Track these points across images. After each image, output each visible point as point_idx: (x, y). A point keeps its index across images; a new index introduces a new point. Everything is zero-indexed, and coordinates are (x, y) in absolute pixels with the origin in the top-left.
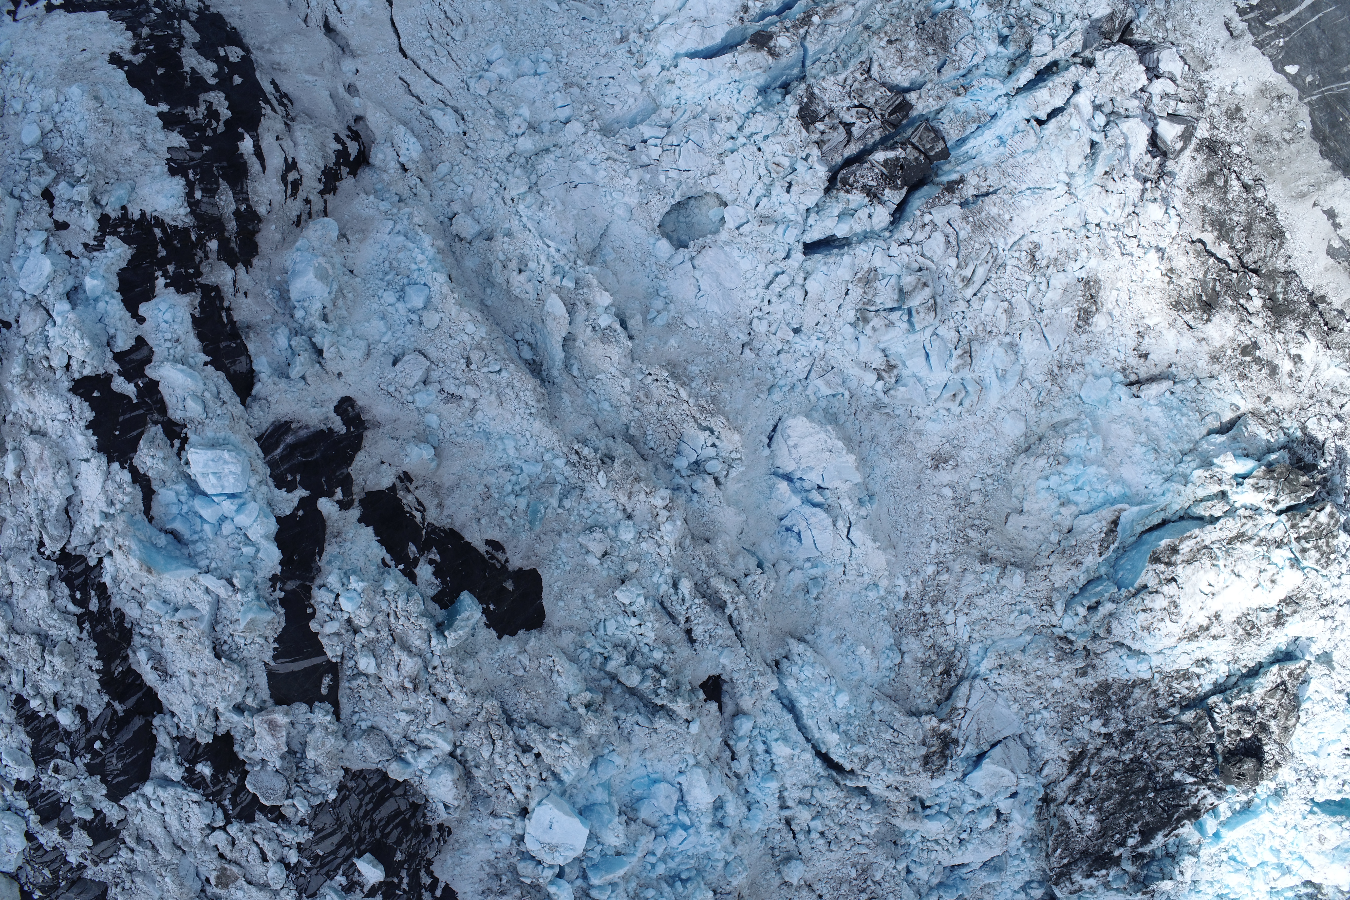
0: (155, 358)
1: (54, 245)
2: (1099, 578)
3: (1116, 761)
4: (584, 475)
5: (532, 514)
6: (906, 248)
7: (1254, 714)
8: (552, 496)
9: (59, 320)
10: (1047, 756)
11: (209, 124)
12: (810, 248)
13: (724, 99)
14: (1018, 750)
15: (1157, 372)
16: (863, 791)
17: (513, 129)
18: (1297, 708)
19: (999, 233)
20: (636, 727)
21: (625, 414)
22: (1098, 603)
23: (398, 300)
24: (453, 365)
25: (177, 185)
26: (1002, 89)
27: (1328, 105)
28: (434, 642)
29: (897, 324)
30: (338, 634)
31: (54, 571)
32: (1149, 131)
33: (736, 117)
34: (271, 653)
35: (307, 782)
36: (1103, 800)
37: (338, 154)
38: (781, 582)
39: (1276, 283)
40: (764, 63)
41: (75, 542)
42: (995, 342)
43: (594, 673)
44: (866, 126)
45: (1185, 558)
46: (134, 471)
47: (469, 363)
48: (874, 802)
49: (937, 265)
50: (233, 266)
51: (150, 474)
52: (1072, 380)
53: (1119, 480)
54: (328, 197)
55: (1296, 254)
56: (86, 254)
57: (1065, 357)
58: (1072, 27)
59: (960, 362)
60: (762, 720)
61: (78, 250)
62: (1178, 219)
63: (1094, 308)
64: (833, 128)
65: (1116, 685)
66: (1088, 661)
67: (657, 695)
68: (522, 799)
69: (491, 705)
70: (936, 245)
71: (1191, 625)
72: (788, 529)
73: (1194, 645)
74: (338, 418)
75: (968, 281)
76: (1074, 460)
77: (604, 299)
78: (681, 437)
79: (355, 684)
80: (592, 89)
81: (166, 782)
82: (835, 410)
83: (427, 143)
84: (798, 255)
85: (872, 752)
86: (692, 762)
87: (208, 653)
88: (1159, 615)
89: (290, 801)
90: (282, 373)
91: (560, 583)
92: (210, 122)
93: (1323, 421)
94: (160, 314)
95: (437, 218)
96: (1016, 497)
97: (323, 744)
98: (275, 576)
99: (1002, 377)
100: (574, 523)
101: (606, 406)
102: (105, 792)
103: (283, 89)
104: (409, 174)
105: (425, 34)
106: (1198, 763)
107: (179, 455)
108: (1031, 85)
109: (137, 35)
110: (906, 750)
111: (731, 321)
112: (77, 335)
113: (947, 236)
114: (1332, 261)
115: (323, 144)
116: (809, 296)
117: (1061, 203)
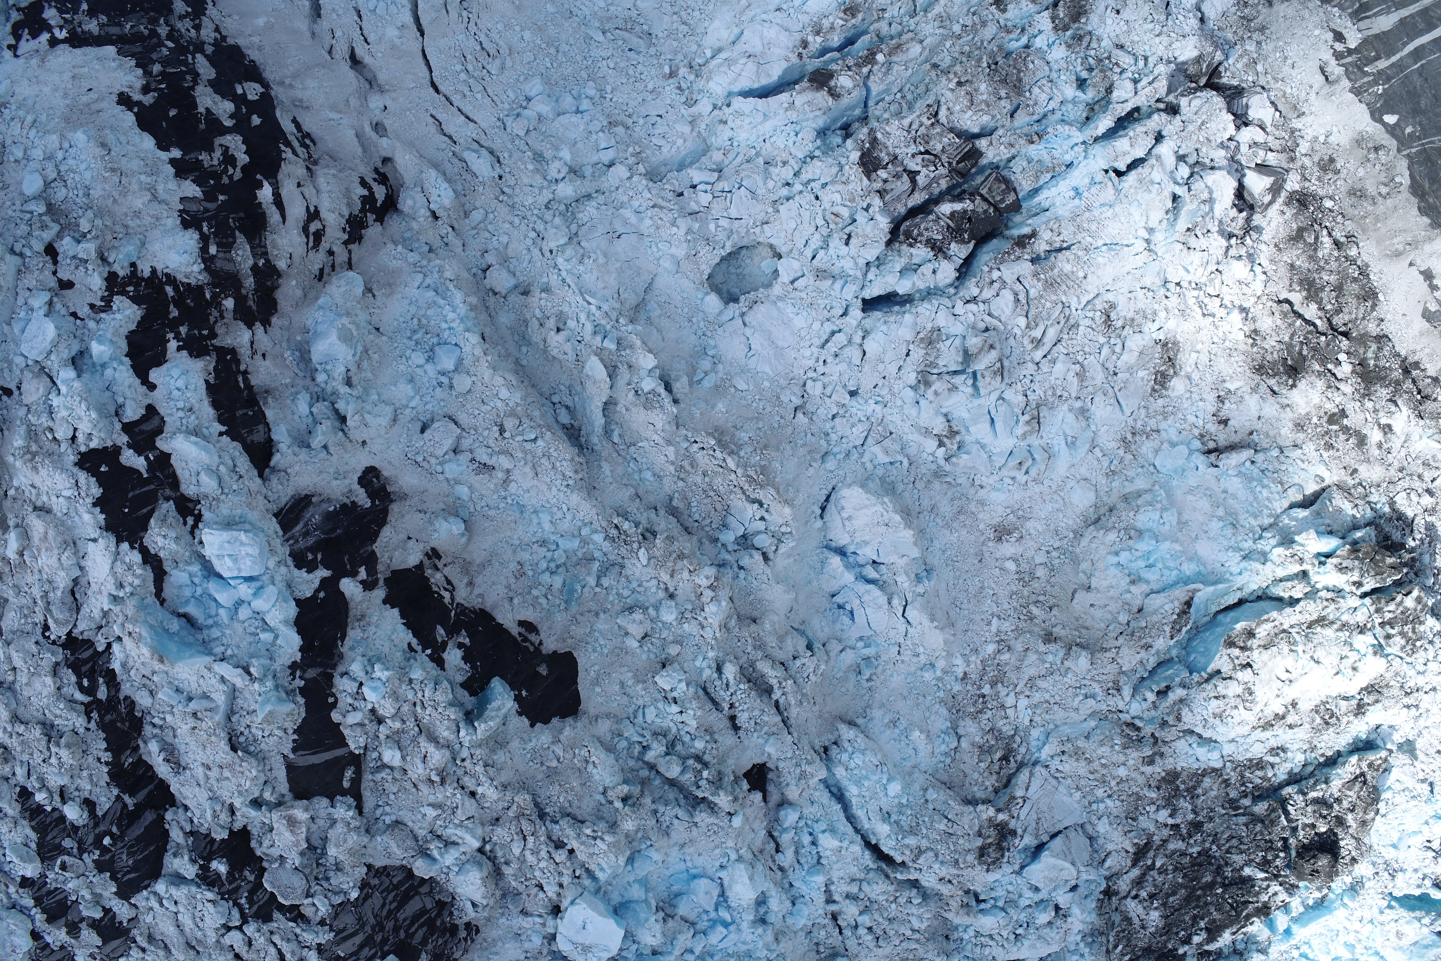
0: (166, 429)
1: (58, 306)
2: (1170, 660)
3: (1183, 854)
4: (623, 551)
5: (568, 593)
6: (972, 307)
7: (1330, 807)
8: (589, 574)
9: (64, 389)
10: (1110, 847)
11: (226, 170)
12: (869, 305)
13: (780, 141)
14: (1079, 841)
15: (1237, 440)
16: (915, 884)
17: (553, 174)
18: (1376, 800)
19: (1072, 291)
20: (676, 821)
21: (669, 485)
22: (1168, 688)
23: (427, 361)
24: (486, 433)
25: (190, 239)
26: (1078, 136)
27: (1428, 159)
28: (462, 733)
29: (961, 388)
30: (361, 725)
31: (60, 657)
32: (1236, 184)
33: (792, 162)
34: (290, 745)
35: (327, 879)
36: (1168, 896)
37: (364, 199)
38: (832, 662)
39: (1367, 347)
40: (823, 104)
41: (82, 626)
42: (1065, 407)
43: (632, 763)
44: (932, 175)
45: (1262, 643)
46: (144, 552)
47: (502, 431)
48: (925, 895)
49: (1005, 325)
50: (250, 325)
51: (162, 554)
52: (1146, 447)
53: (1194, 558)
54: (353, 247)
55: (1389, 317)
56: (93, 315)
57: (1139, 423)
58: (1156, 72)
59: (1027, 428)
60: (809, 811)
61: (84, 311)
62: (1264, 277)
63: (1171, 372)
64: (897, 176)
65: (1185, 773)
66: (1156, 749)
67: (699, 787)
68: (554, 897)
69: (523, 799)
70: (1004, 304)
71: (1266, 713)
72: (840, 607)
73: (1268, 734)
74: (363, 490)
75: (1038, 343)
76: (1147, 535)
77: (648, 362)
78: (727, 509)
79: (378, 777)
80: (637, 129)
81: (179, 879)
82: (892, 478)
83: (459, 188)
84: (856, 313)
85: (924, 844)
86: (733, 856)
87: (224, 746)
88: (1233, 702)
89: (310, 900)
90: (303, 442)
91: (596, 668)
92: (226, 168)
93: (1413, 496)
94: (172, 381)
95: (469, 270)
96: (1084, 572)
97: (345, 841)
98: (295, 663)
99: (1072, 444)
100: (612, 603)
101: (648, 475)
102: (114, 890)
103: (306, 128)
104: (440, 222)
105: (459, 67)
106: (1269, 857)
107: (192, 533)
108: (1111, 134)
109: (147, 73)
110: (961, 841)
111: (783, 382)
112: (83, 406)
113: (1016, 294)
114: (1427, 325)
115: (348, 190)
116: (867, 356)
117: (1140, 260)
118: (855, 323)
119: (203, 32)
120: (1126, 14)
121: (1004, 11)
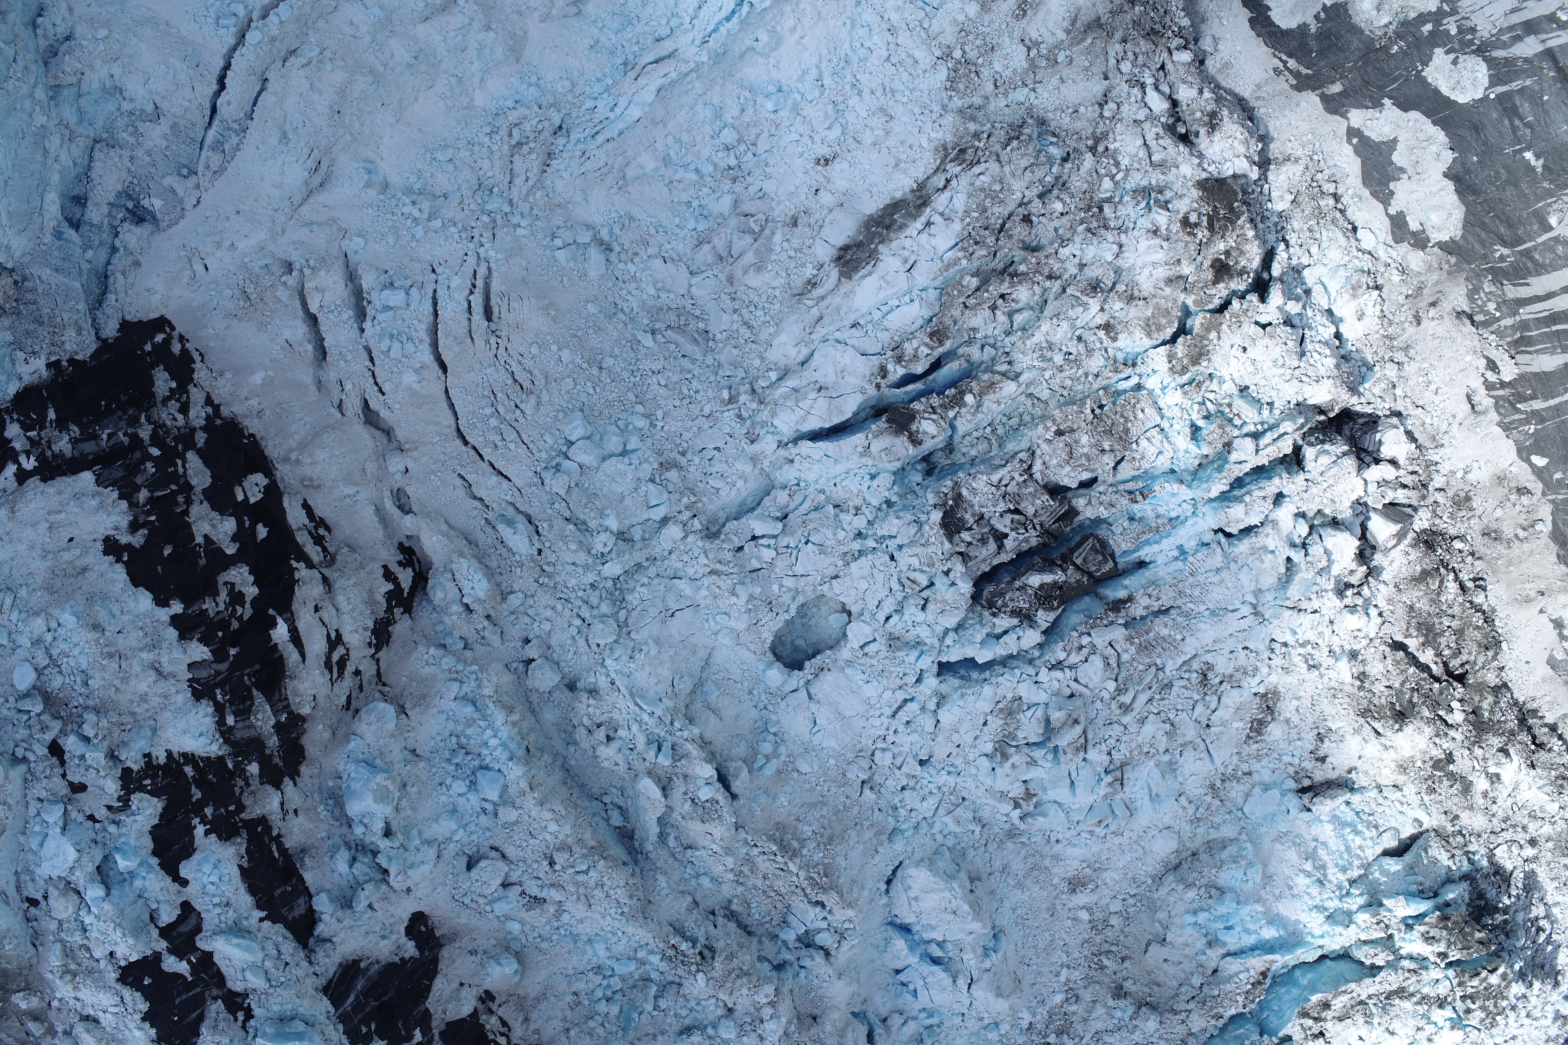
0: (205, 927)
1: (74, 814)
4: (680, 972)
5: (625, 1020)
6: (1057, 673)
8: (646, 1000)
9: (94, 908)
11: (234, 611)
12: (946, 670)
13: (853, 485)
15: (1334, 778)
17: (599, 547)
19: (1168, 653)
21: (727, 890)
23: (470, 788)
24: (535, 866)
25: (205, 712)
26: (1187, 494)
29: (1040, 762)
33: (865, 510)
37: (390, 596)
39: (1483, 698)
40: (902, 453)
42: (1152, 763)
44: (1021, 537)
45: (1337, 1015)
47: (552, 863)
49: (1092, 690)
50: (277, 785)
52: (1236, 791)
53: (1274, 920)
54: (381, 655)
55: (1511, 664)
56: (112, 816)
57: (1230, 768)
58: (1281, 430)
59: (1109, 789)
61: (102, 813)
62: (1379, 620)
63: (1269, 719)
64: (983, 541)
70: (1092, 670)
72: (903, 984)
74: (411, 944)
75: (1127, 708)
76: (1228, 896)
77: (706, 770)
78: (788, 909)
80: (692, 469)
82: (963, 845)
83: (494, 564)
84: (931, 682)
92: (234, 610)
93: (1514, 848)
94: (204, 875)
95: (509, 665)
96: (1160, 922)
99: (1155, 798)
100: (671, 1025)
101: (705, 881)
103: (318, 512)
104: (475, 615)
105: (488, 411)
107: (244, 1027)
108: (1224, 497)
109: (133, 505)
111: (850, 756)
112: (119, 933)
113: (1106, 659)
114: (1552, 672)
115: (371, 592)
116: (941, 725)
117: (1244, 624)
118: (929, 692)
119: (192, 414)
120: (1252, 353)
121: (1114, 339)
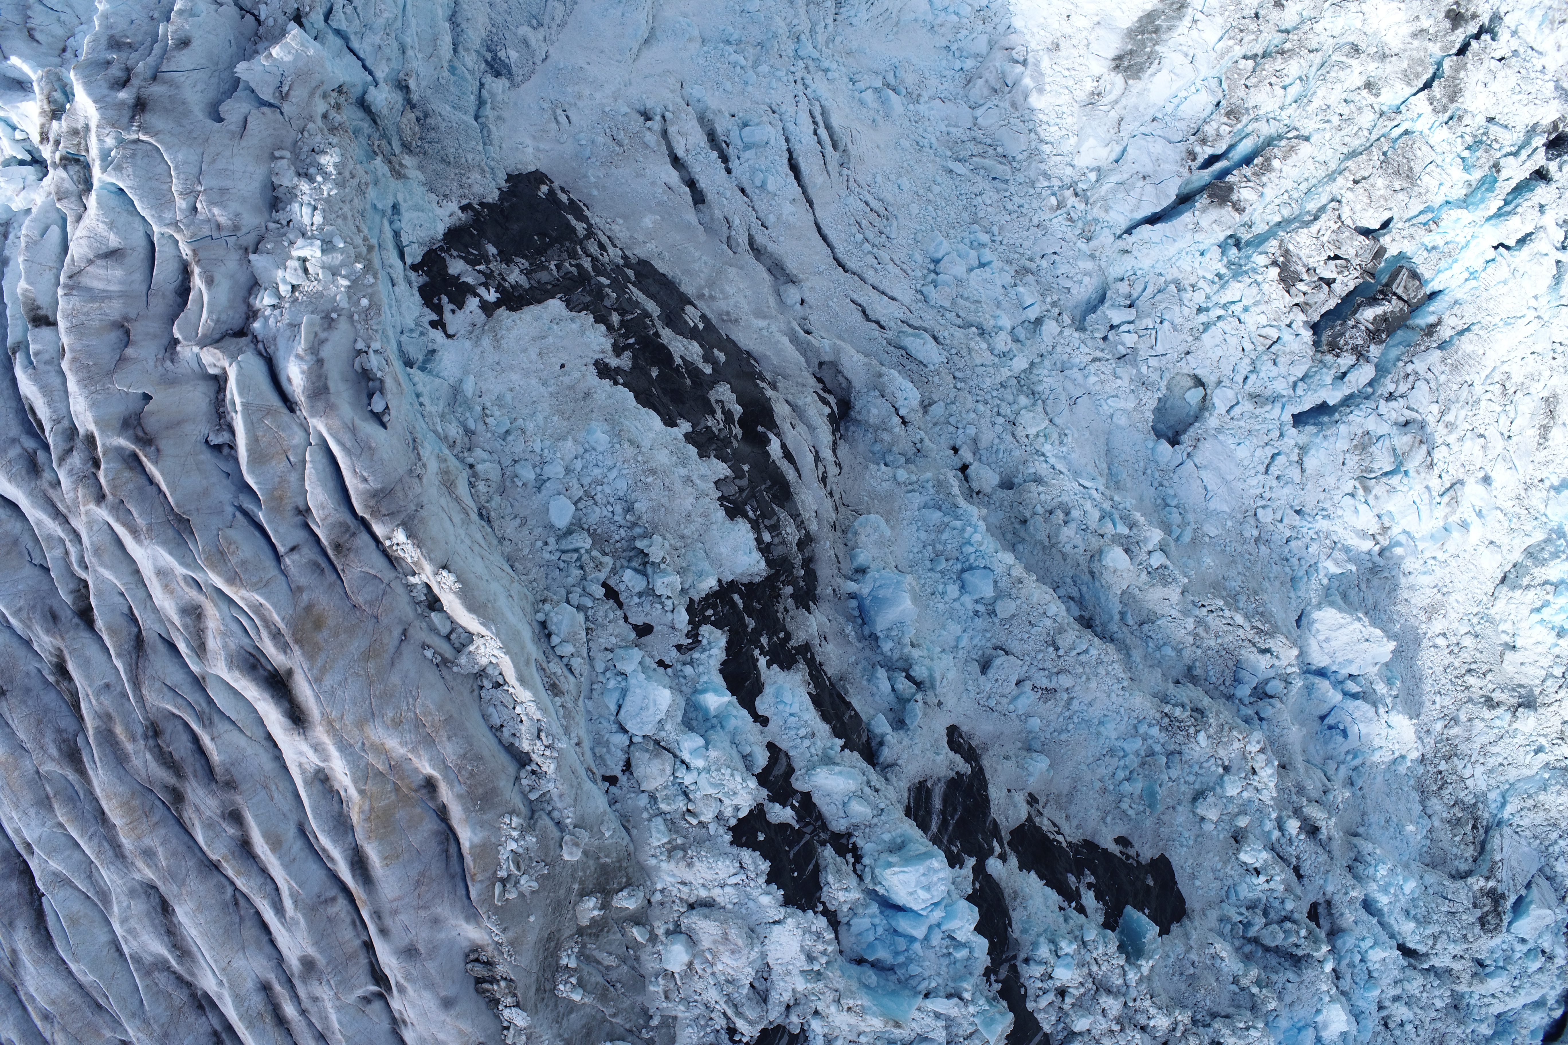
0: (797, 766)
4: (1180, 738)
5: (1150, 797)
6: (1393, 404)
9: (697, 763)
11: (731, 431)
12: (1299, 420)
13: (1187, 263)
14: (1545, 885)
16: (1434, 969)
17: (1000, 347)
19: (1474, 369)
20: (1288, 985)
21: (1188, 656)
23: (961, 591)
24: (1041, 656)
25: (743, 531)
28: (1129, 976)
29: (1398, 488)
30: (1051, 1005)
33: (1202, 283)
40: (1230, 222)
41: (773, 1016)
42: (1473, 480)
43: (1238, 943)
44: (1346, 280)
46: (825, 912)
47: (1056, 651)
48: (1441, 976)
49: (1420, 415)
50: (808, 609)
52: (1536, 498)
56: (682, 658)
57: (1529, 477)
58: (1533, 146)
59: (1447, 509)
60: (1358, 932)
61: (671, 656)
63: (1551, 423)
64: (1316, 288)
70: (1420, 395)
72: (1331, 728)
74: (957, 756)
78: (1238, 664)
80: (1042, 273)
82: (1343, 587)
84: (1290, 431)
85: (1437, 929)
86: (1326, 998)
92: (730, 428)
94: (787, 708)
98: (987, 969)
99: (1479, 514)
100: (1184, 793)
101: (1168, 651)
104: (910, 428)
105: (860, 237)
107: (855, 870)
108: (1501, 212)
109: (610, 328)
110: (1464, 917)
111: (1240, 516)
113: (1428, 383)
116: (1308, 472)
117: (1530, 329)
118: (1292, 442)
119: (610, 252)
120: (1493, 87)
121: (1377, 95)
